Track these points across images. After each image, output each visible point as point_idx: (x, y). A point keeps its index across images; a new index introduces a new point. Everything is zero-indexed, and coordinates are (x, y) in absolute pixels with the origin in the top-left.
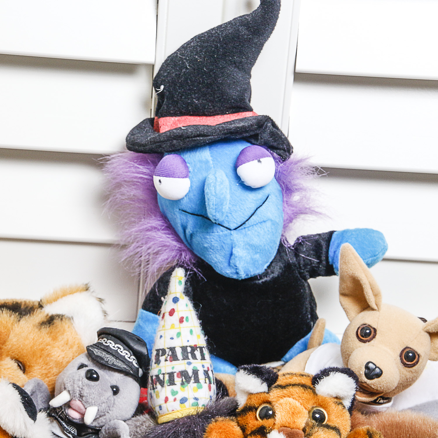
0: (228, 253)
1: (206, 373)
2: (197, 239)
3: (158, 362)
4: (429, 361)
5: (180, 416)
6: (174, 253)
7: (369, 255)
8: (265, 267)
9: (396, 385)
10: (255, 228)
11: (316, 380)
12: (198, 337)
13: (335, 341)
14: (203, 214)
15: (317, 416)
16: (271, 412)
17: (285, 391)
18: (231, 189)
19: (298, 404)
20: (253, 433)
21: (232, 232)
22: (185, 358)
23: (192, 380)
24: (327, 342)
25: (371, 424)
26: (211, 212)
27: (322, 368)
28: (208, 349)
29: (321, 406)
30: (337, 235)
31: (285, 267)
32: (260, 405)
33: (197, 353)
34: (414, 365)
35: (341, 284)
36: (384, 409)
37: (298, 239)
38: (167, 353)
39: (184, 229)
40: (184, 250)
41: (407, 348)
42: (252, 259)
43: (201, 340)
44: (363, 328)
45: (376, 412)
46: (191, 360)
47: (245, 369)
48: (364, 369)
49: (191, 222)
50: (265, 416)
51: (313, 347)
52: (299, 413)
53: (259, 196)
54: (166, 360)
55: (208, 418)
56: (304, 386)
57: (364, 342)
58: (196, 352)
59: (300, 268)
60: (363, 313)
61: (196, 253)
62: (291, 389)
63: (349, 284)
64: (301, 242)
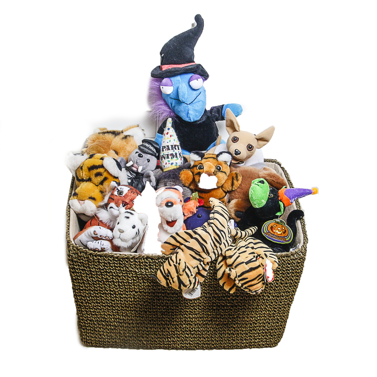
0: (187, 113)
1: (180, 154)
2: (176, 108)
3: (163, 151)
4: (257, 149)
5: (171, 169)
6: (168, 113)
7: (236, 113)
8: (200, 117)
9: (245, 157)
10: (196, 104)
11: (218, 156)
12: (177, 142)
13: (225, 143)
14: (178, 99)
15: (218, 168)
16: (202, 167)
17: (207, 160)
18: (187, 90)
19: (211, 164)
20: (196, 174)
21: (188, 105)
22: (172, 149)
23: (175, 157)
24: (222, 143)
25: (237, 171)
26: (181, 98)
27: (220, 152)
28: (180, 146)
29: (220, 165)
30: (225, 106)
31: (207, 117)
32: (199, 165)
33: (177, 147)
34: (252, 150)
35: (226, 123)
36: (242, 166)
37: (211, 108)
38: (166, 148)
39: (172, 104)
40: (171, 112)
41: (249, 144)
42: (195, 114)
43: (178, 143)
44: (234, 138)
45: (239, 167)
46: (174, 150)
47: (193, 152)
48: (234, 152)
49: (174, 102)
50: (200, 168)
51: (217, 145)
52: (212, 167)
53: (198, 92)
54: (166, 150)
55: (181, 169)
56: (214, 158)
57: (234, 142)
58: (176, 147)
59: (212, 118)
60: (234, 133)
61: (176, 113)
62: (209, 159)
63: (229, 122)
64: (212, 109)
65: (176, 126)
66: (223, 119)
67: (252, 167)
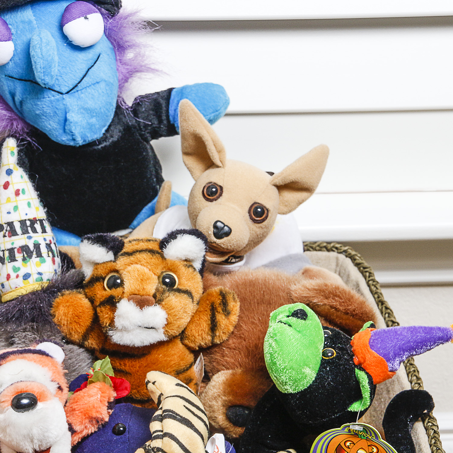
0: (62, 119)
1: (48, 246)
2: (28, 106)
4: (279, 216)
5: (24, 293)
6: (4, 123)
7: (211, 111)
8: (103, 131)
9: (246, 242)
10: (89, 90)
11: (163, 244)
12: (37, 209)
13: (184, 203)
14: (31, 79)
15: (167, 280)
16: (119, 281)
17: (132, 258)
18: (58, 50)
19: (146, 270)
20: (102, 304)
21: (64, 96)
22: (25, 232)
23: (34, 255)
24: (174, 205)
25: (224, 285)
26: (39, 76)
27: (169, 231)
28: (49, 220)
29: (171, 270)
30: (176, 92)
31: (124, 130)
32: (108, 274)
33: (38, 226)
34: (263, 220)
35: (183, 143)
36: (237, 269)
37: (136, 99)
38: (5, 229)
39: (13, 96)
40: (15, 119)
41: (255, 203)
42: (88, 124)
43: (40, 212)
44: (209, 187)
45: (229, 272)
46: (31, 234)
47: (89, 239)
48: (212, 229)
49: (19, 89)
50: (113, 285)
51: (160, 211)
52: (148, 279)
53: (90, 55)
54: (4, 236)
55: (54, 292)
56: (151, 251)
57: (211, 201)
58: (36, 225)
59: (141, 129)
60: (208, 171)
61: (29, 122)
62: (138, 256)
63: (191, 142)
64: (139, 102)
65: (30, 160)
66: (172, 131)
67: (267, 272)
